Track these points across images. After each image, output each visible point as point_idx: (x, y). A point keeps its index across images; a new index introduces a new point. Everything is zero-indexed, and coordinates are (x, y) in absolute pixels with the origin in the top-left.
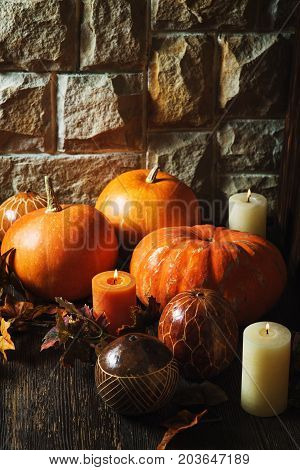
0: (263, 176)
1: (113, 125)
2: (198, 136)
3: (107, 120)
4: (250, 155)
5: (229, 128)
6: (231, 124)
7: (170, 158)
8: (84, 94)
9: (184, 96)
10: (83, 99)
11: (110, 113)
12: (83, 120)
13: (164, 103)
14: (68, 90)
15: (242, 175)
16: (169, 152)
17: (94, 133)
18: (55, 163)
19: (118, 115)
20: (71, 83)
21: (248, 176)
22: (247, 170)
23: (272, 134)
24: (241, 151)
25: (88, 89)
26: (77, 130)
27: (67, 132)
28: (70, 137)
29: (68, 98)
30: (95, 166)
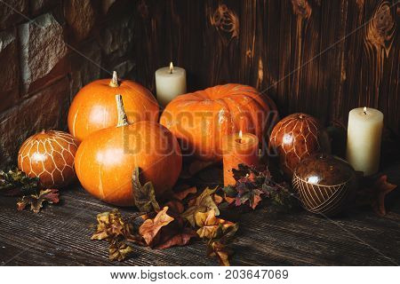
1: (62, 55)
3: (58, 52)
4: (121, 47)
7: (86, 70)
8: (41, 35)
9: (90, 13)
10: (41, 40)
11: (59, 45)
12: (42, 59)
13: (79, 24)
14: (30, 36)
17: (50, 68)
18: (24, 109)
19: (64, 45)
20: (32, 29)
23: (127, 25)
25: (43, 29)
26: (39, 70)
27: (32, 76)
28: (35, 78)
29: (31, 43)
30: (45, 100)
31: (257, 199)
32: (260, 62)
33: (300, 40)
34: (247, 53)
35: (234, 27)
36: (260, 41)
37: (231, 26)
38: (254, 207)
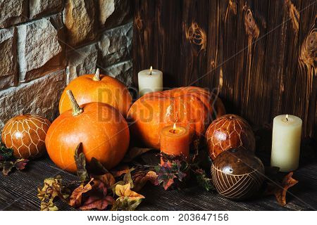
0: (123, 63)
1: (56, 52)
2: (91, 47)
3: (52, 49)
5: (106, 37)
6: (106, 35)
7: (82, 66)
8: (37, 35)
9: (87, 22)
10: (37, 39)
11: (53, 44)
12: (37, 54)
13: (76, 29)
14: (27, 35)
15: (113, 66)
16: (80, 62)
17: (45, 61)
18: (21, 91)
19: (58, 44)
20: (29, 29)
21: (116, 66)
22: (116, 62)
23: (125, 34)
24: (114, 50)
25: (39, 31)
26: (34, 62)
27: (28, 66)
28: (30, 69)
29: (28, 41)
30: (42, 86)
31: (170, 182)
32: (221, 72)
33: (251, 55)
34: (212, 63)
35: (203, 41)
36: (221, 55)
37: (201, 40)
38: (166, 188)
